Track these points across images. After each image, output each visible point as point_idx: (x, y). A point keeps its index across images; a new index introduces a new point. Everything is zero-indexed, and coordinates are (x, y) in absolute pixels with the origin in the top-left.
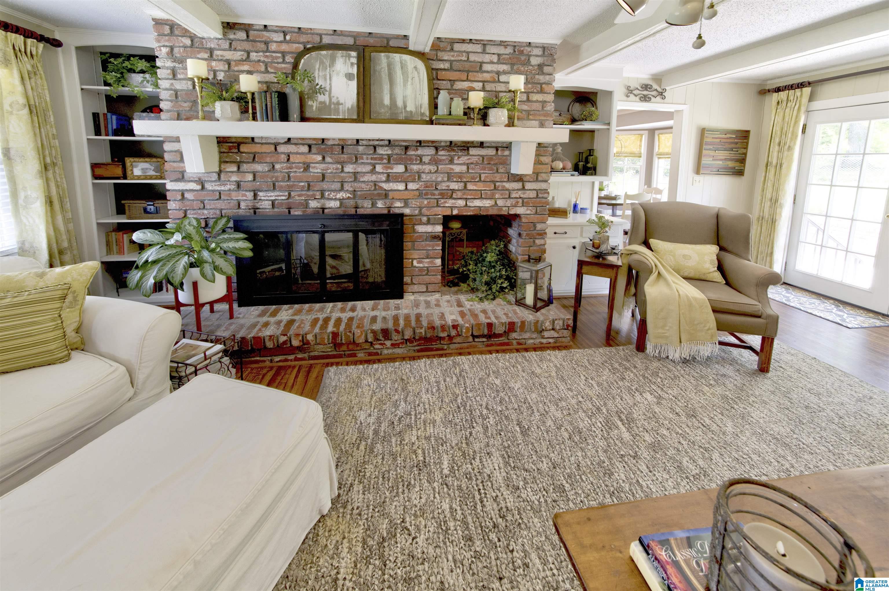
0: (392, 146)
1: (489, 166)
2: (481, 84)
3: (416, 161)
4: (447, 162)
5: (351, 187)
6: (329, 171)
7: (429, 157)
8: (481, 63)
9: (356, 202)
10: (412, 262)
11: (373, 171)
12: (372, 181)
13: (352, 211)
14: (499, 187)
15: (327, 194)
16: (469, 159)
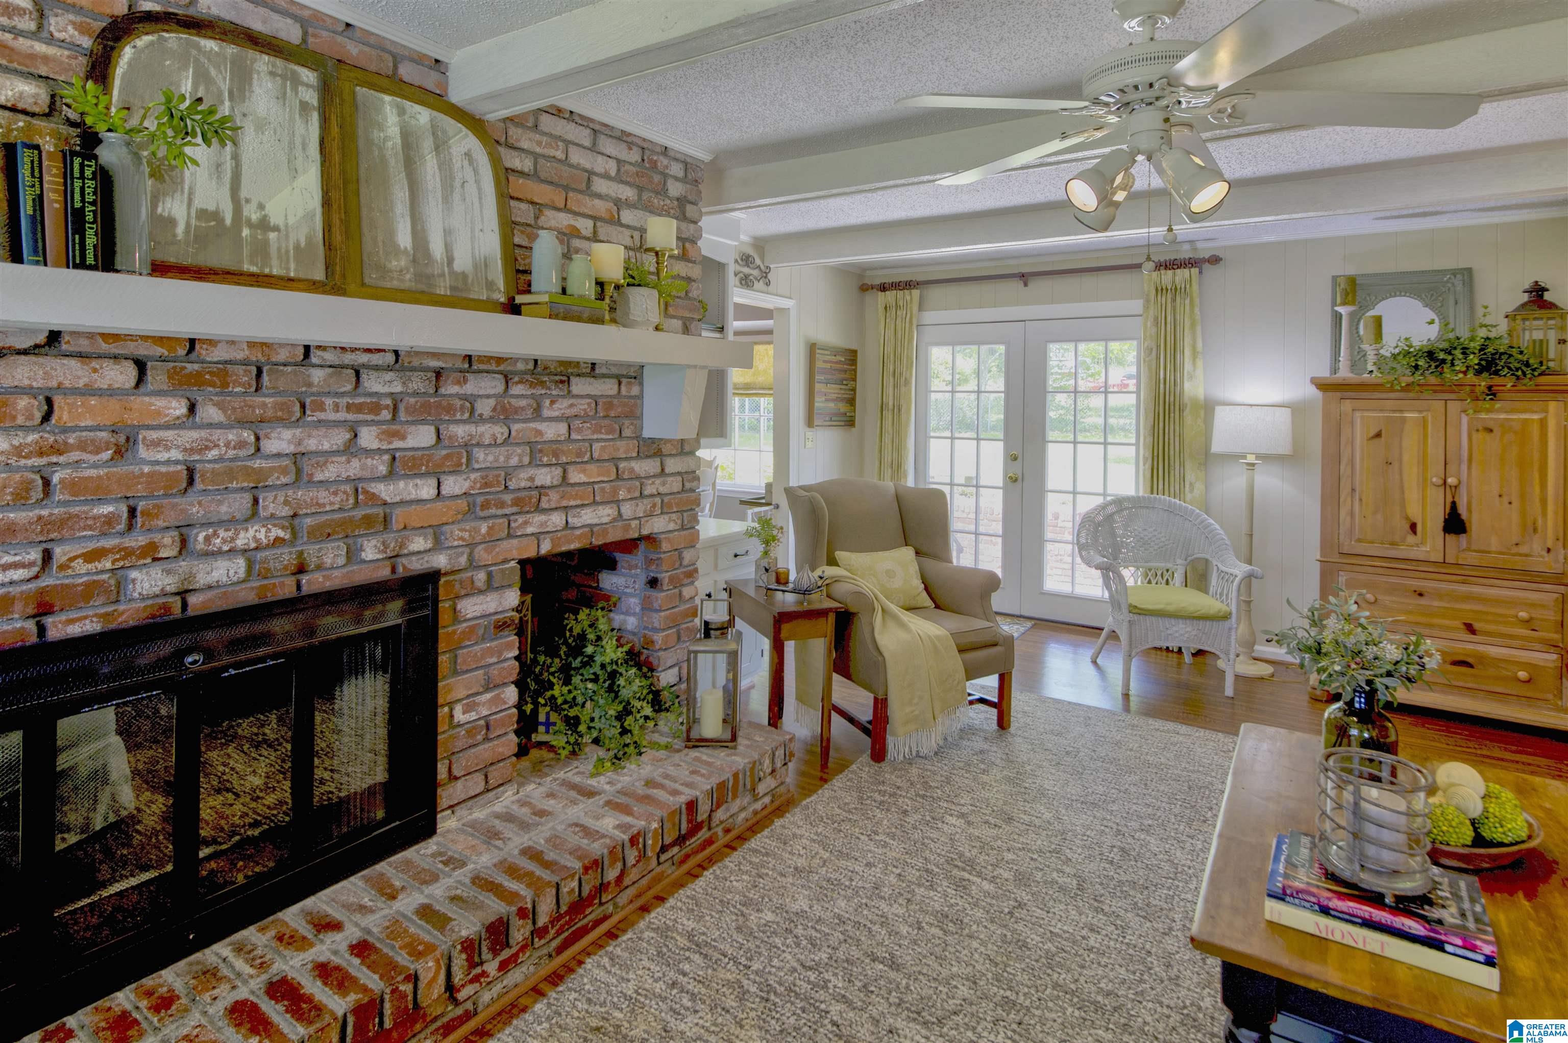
0: (403, 369)
1: (607, 422)
2: (590, 223)
3: (463, 414)
4: (529, 413)
5: (286, 503)
6: (213, 454)
7: (492, 402)
8: (591, 173)
9: (301, 553)
10: (451, 710)
11: (351, 448)
12: (348, 480)
13: (286, 589)
14: (623, 472)
15: (201, 538)
16: (572, 405)
